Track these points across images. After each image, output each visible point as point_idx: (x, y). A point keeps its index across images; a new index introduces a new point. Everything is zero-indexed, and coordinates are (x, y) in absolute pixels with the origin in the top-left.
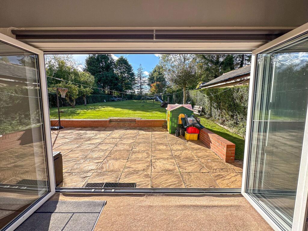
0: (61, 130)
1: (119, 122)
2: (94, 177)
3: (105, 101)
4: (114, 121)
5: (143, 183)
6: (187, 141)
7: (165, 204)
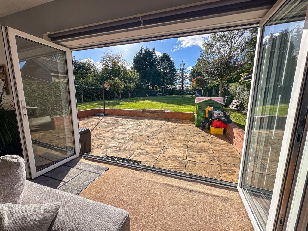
0: (105, 116)
1: (150, 112)
2: (113, 152)
3: (147, 96)
4: (146, 112)
5: (148, 162)
6: (210, 135)
7: (153, 180)
